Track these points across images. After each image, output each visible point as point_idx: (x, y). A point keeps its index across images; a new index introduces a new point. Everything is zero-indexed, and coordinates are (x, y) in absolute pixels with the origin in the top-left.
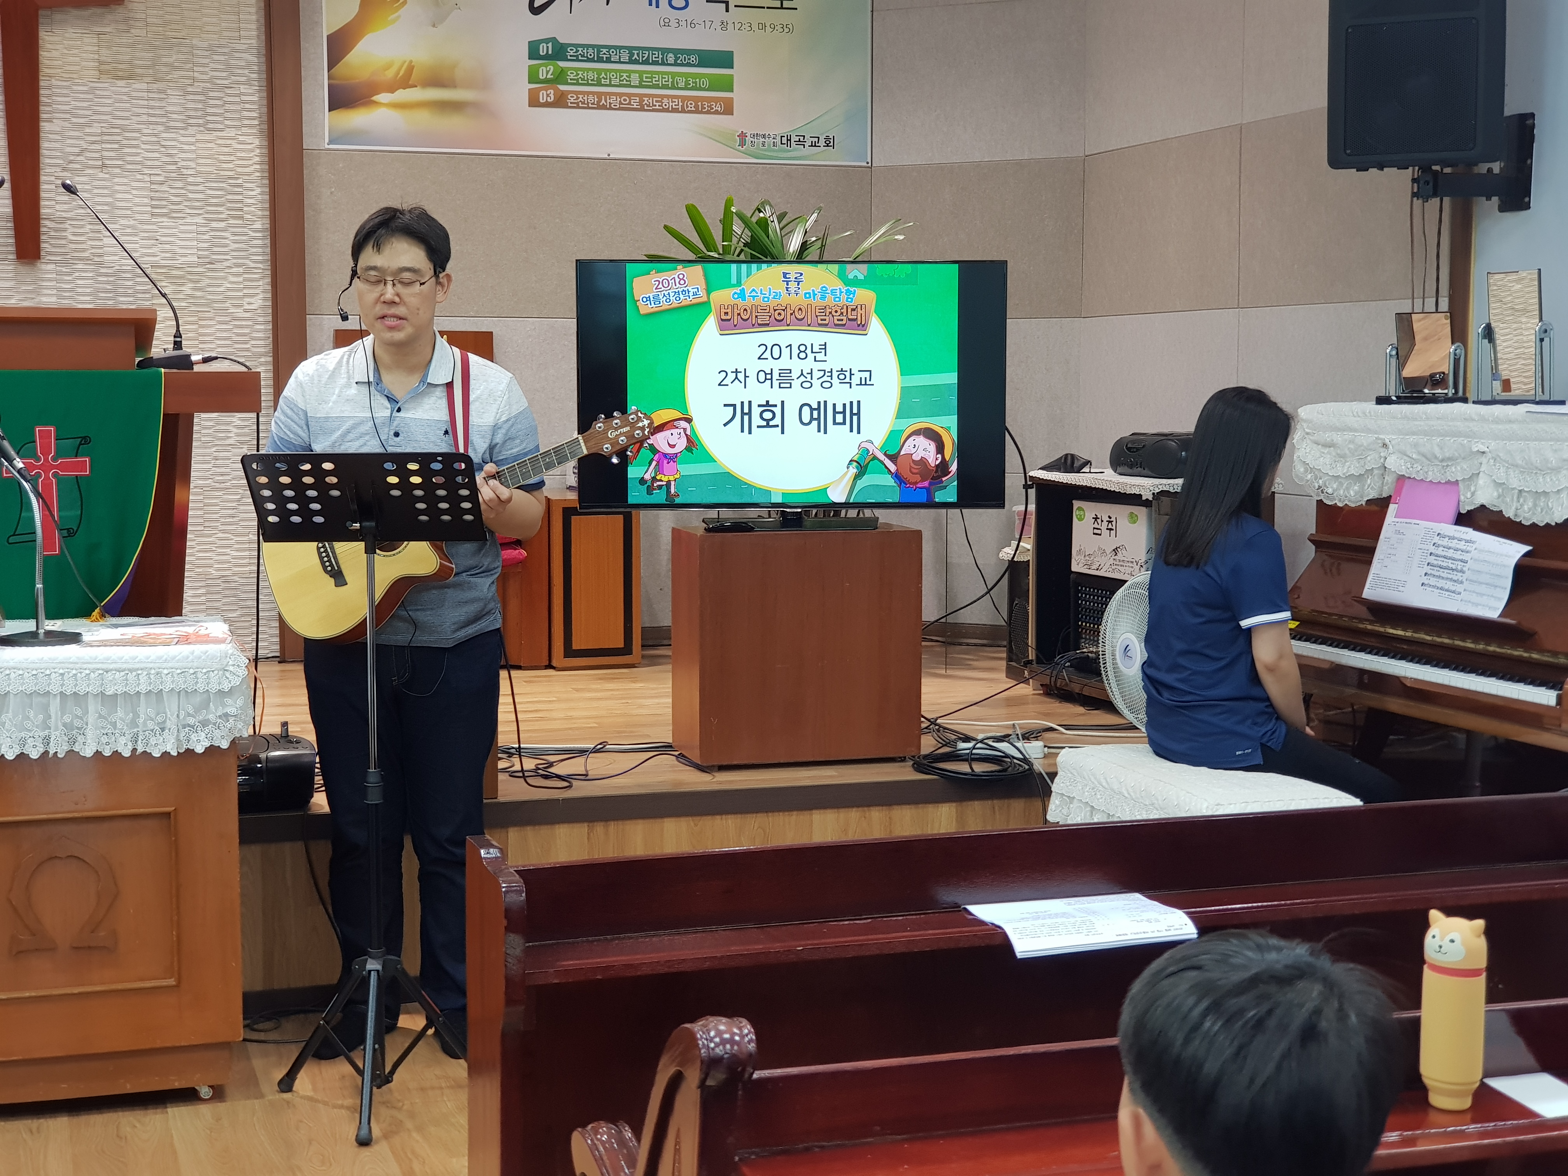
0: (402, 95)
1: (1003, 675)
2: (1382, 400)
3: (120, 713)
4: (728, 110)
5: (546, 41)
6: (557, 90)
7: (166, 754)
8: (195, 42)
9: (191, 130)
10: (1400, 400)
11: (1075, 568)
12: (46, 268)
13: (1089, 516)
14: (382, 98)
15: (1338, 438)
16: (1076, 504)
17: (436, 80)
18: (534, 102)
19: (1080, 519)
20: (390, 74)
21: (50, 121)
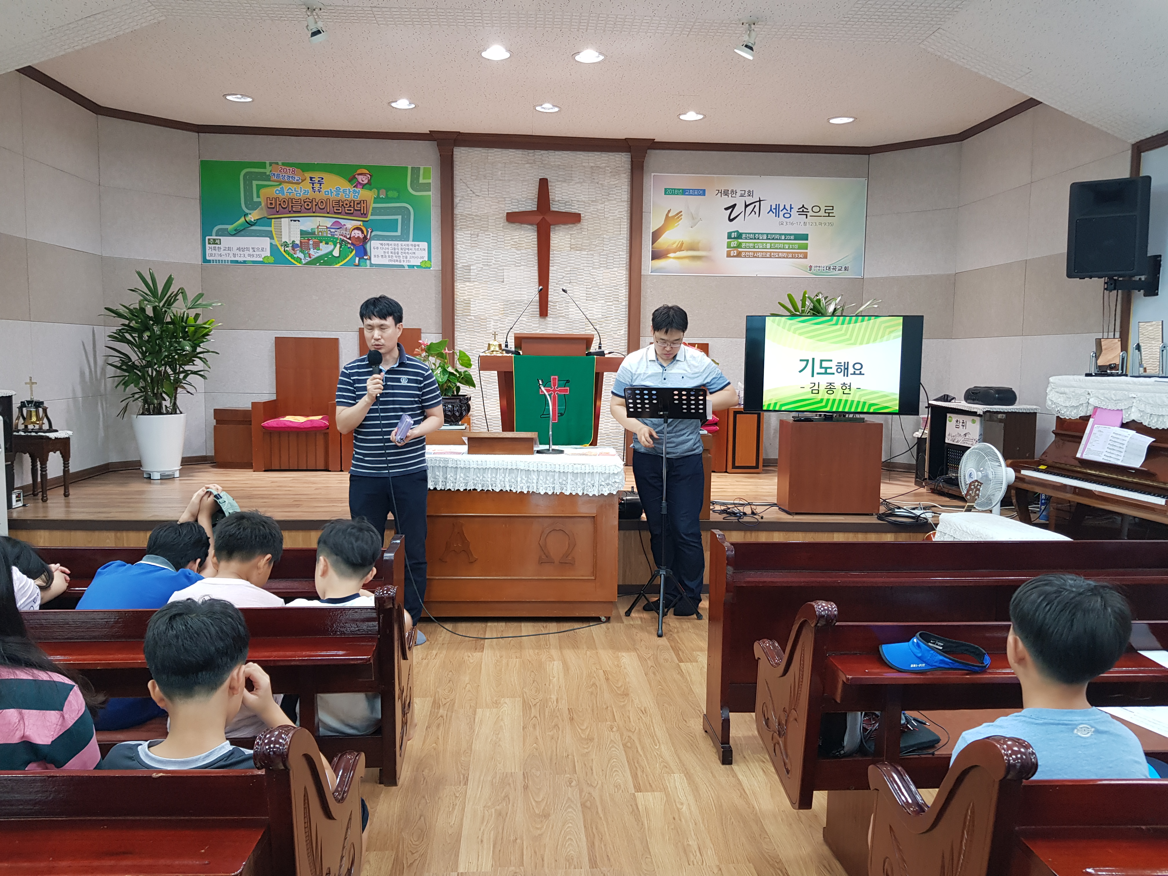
0: (679, 254)
1: (913, 484)
2: (1087, 375)
3: (579, 480)
4: (805, 257)
5: (734, 232)
6: (737, 251)
7: (594, 495)
8: (605, 236)
9: (602, 269)
10: (1096, 375)
11: (947, 441)
12: (549, 319)
13: (954, 420)
14: (671, 255)
15: (1067, 390)
16: (948, 415)
17: (691, 248)
18: (729, 255)
19: (950, 421)
20: (675, 246)
21: (553, 266)
